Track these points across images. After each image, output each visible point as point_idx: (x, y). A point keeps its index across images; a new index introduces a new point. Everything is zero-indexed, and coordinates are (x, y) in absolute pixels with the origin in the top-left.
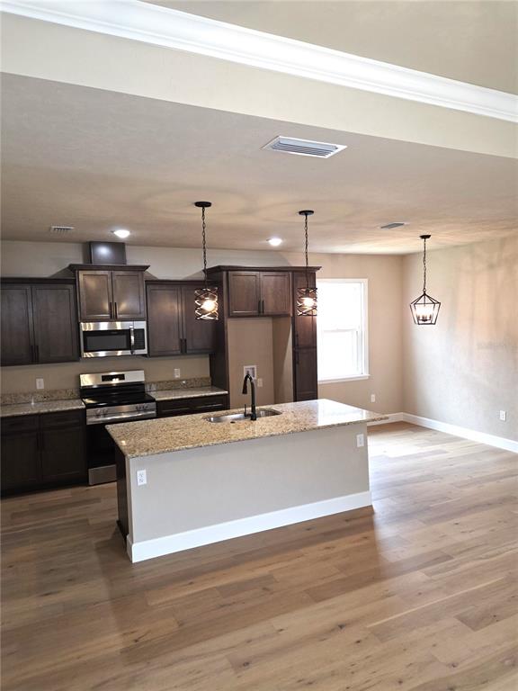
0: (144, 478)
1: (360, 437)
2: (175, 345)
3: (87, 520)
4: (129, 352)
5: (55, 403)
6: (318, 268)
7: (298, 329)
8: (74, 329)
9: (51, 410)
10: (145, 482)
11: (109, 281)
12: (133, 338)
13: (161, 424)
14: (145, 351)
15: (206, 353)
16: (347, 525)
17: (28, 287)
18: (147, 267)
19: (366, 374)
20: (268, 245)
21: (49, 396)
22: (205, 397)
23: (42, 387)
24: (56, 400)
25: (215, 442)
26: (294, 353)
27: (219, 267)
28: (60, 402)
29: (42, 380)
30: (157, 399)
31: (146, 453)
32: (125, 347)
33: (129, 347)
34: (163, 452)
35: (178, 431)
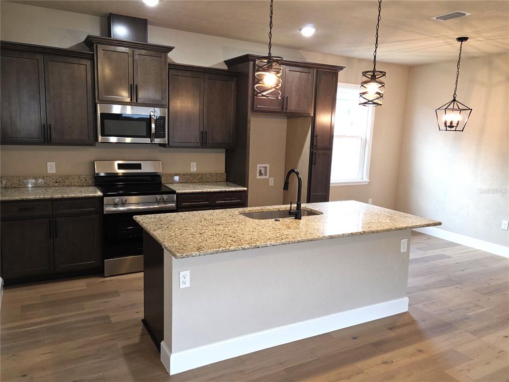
0: (188, 279)
1: (404, 242)
2: (195, 137)
3: (108, 317)
4: (148, 140)
5: (68, 189)
6: (341, 68)
7: (317, 129)
8: (91, 110)
9: (65, 196)
10: (188, 285)
11: (131, 59)
12: (153, 126)
13: (198, 218)
14: (165, 140)
15: (223, 148)
16: (392, 334)
17: (40, 57)
18: (170, 49)
19: (366, 179)
20: (300, 36)
21: (61, 181)
22: (226, 192)
23: (54, 171)
24: (68, 186)
25: (273, 242)
26: (312, 154)
27: (247, 56)
28: (74, 188)
29: (54, 164)
30: (177, 191)
31: (197, 253)
32: (145, 135)
33: (149, 135)
34: (217, 252)
35: (221, 227)
